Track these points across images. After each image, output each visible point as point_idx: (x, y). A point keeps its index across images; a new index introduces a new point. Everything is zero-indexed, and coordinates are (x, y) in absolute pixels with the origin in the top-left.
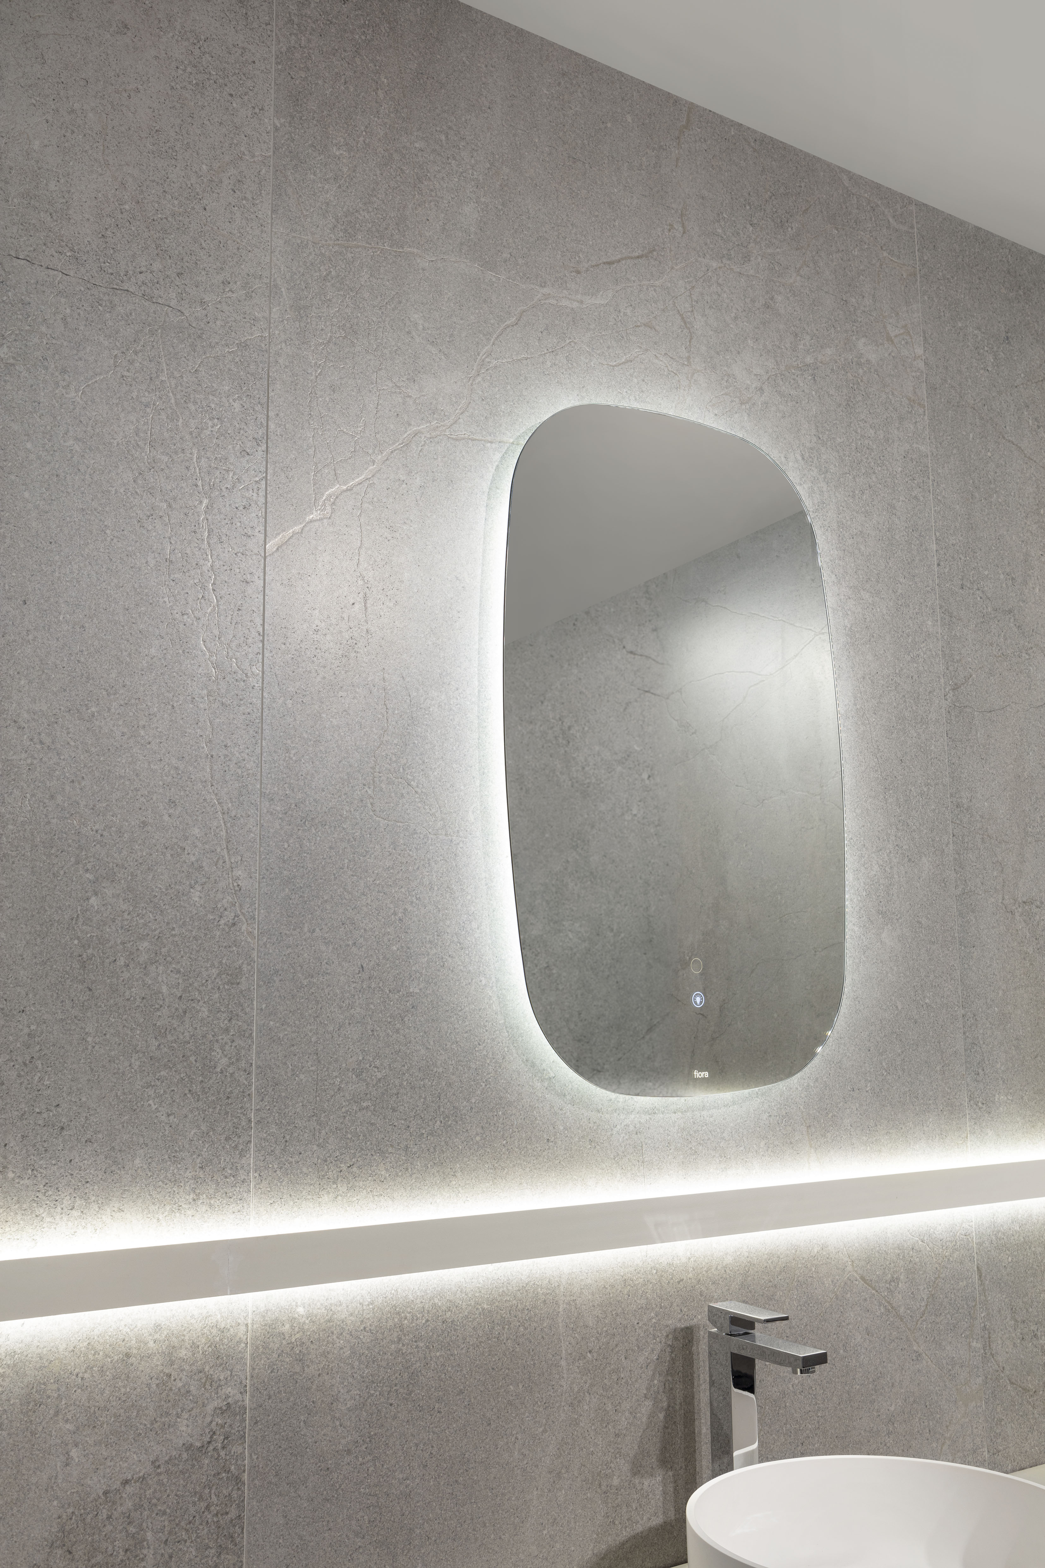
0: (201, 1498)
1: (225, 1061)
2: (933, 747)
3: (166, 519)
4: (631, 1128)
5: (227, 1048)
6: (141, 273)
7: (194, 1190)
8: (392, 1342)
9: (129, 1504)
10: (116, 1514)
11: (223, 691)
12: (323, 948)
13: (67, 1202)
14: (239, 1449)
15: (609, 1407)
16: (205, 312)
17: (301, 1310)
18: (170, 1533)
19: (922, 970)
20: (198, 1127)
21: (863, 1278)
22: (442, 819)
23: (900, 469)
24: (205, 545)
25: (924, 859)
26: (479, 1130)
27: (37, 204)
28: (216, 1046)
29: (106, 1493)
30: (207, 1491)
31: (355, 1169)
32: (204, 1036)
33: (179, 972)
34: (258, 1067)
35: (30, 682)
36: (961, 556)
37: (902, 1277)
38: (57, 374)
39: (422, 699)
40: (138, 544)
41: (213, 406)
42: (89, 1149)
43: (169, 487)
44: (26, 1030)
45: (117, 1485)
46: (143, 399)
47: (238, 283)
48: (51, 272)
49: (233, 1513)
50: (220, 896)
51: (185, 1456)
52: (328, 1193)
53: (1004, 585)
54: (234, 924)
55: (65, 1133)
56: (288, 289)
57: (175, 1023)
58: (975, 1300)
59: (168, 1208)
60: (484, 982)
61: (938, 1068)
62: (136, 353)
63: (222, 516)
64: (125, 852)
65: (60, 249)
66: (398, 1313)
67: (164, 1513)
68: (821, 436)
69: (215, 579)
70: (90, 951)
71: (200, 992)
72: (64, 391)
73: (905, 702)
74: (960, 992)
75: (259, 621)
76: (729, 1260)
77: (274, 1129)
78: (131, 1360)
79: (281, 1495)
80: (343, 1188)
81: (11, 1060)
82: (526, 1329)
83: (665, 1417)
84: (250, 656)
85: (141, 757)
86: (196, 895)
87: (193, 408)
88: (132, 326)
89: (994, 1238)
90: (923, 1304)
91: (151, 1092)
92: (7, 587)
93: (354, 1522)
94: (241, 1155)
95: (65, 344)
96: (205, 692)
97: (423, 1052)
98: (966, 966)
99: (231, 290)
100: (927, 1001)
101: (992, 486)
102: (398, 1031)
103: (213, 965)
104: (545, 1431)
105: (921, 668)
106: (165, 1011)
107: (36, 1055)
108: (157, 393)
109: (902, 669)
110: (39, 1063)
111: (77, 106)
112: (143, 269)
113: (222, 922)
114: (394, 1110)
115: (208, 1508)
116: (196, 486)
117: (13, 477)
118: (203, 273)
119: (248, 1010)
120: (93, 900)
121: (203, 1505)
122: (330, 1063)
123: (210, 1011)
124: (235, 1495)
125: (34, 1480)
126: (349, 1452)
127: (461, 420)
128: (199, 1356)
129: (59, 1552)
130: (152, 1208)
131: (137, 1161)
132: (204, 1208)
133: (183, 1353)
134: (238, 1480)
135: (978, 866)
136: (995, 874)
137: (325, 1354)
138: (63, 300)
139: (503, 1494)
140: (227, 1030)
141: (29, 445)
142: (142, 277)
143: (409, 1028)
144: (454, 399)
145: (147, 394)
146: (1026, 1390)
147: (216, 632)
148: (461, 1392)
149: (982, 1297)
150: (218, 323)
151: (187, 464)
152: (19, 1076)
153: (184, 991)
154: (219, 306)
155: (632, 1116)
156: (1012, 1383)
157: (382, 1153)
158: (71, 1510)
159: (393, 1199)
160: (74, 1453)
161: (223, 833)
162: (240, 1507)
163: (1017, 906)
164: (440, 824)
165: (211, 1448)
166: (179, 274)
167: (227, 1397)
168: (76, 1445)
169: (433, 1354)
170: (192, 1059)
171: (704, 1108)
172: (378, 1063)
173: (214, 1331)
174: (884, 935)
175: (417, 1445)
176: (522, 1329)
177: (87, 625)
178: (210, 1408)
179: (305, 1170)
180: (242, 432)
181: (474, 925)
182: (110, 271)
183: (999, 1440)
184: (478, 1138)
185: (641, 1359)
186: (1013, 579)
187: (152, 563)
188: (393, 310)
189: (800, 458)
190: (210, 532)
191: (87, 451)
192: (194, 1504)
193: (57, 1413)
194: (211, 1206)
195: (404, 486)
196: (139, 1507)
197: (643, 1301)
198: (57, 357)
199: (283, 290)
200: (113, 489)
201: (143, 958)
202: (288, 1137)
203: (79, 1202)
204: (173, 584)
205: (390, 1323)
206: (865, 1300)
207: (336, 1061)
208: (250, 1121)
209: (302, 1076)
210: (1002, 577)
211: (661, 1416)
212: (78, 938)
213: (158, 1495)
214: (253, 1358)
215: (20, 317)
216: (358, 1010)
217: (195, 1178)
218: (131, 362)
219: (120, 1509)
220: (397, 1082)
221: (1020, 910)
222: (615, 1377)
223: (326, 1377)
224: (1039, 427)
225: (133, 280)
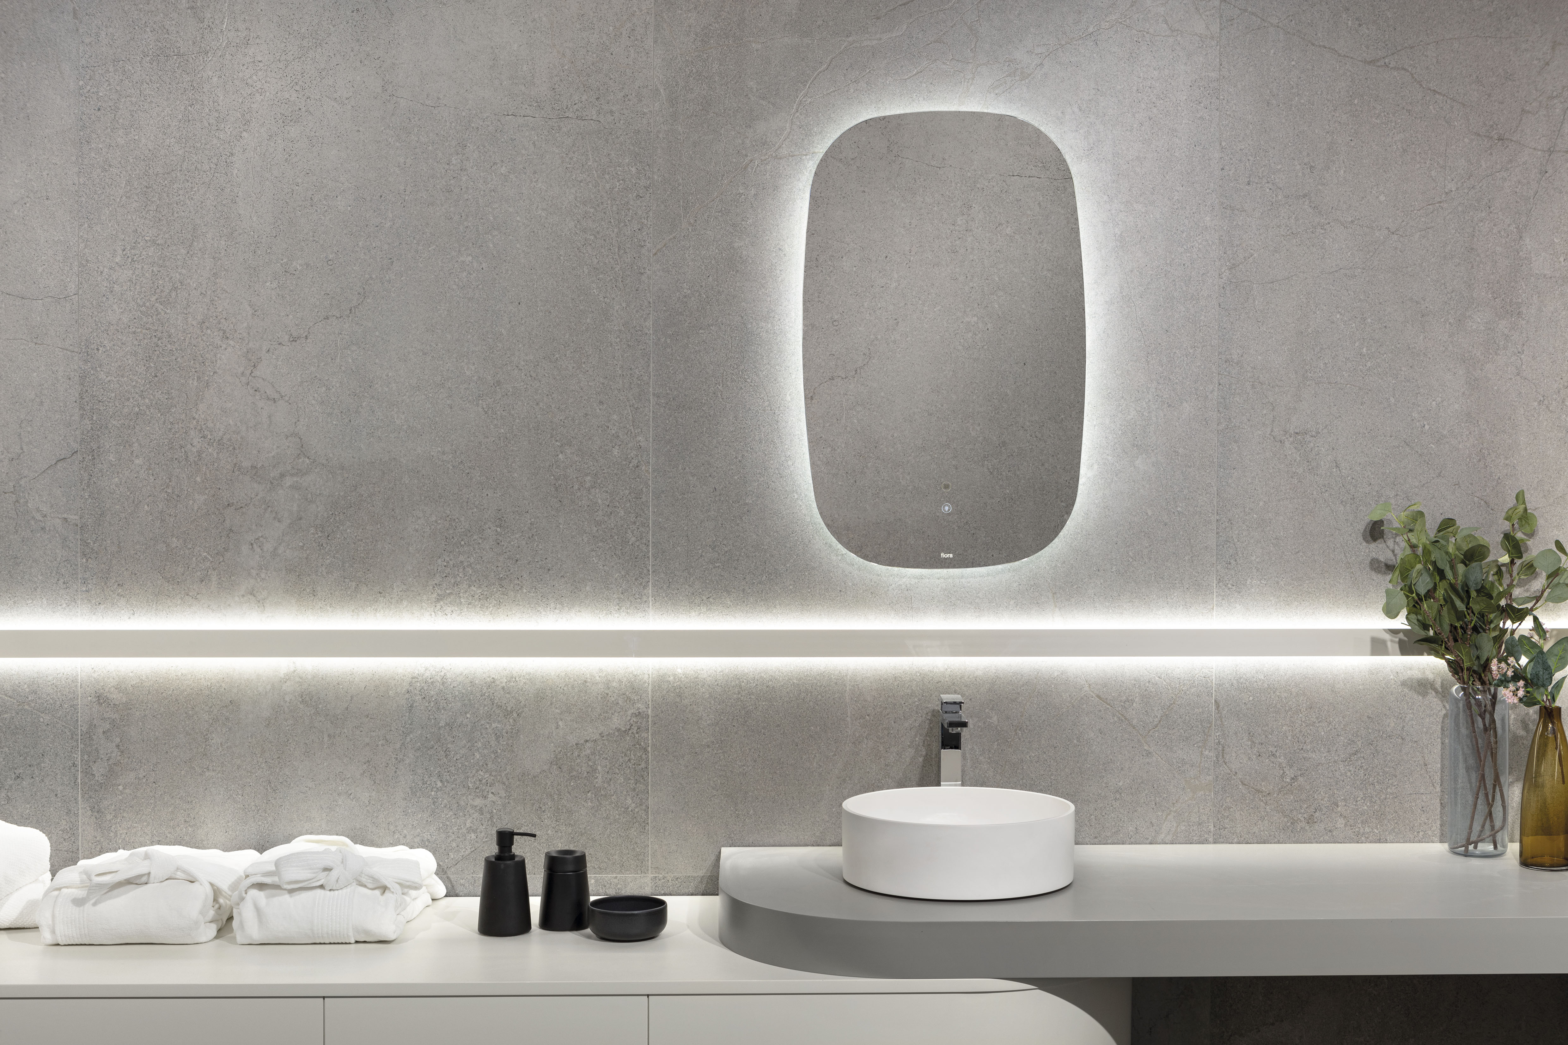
0: (625, 755)
1: (634, 539)
2: (1203, 317)
4: (903, 587)
5: (635, 532)
6: (575, 104)
7: (618, 604)
8: (735, 693)
9: (589, 752)
10: (582, 755)
11: (629, 338)
12: (691, 478)
13: (552, 605)
14: (646, 735)
15: (881, 748)
16: (613, 118)
17: (679, 671)
18: (610, 769)
19: (1175, 487)
20: (620, 572)
21: (1098, 696)
22: (768, 401)
23: (1185, 98)
25: (1185, 404)
26: (792, 583)
27: (517, 81)
28: (629, 531)
29: (577, 744)
30: (629, 752)
31: (711, 600)
32: (622, 526)
33: (607, 492)
34: (653, 543)
35: (524, 345)
36: (1250, 158)
37: (1137, 700)
39: (755, 328)
40: (578, 262)
41: (619, 173)
42: (563, 580)
43: (595, 227)
44: (529, 522)
45: (582, 742)
46: (579, 179)
47: (633, 94)
49: (643, 765)
50: (629, 451)
51: (617, 734)
52: (695, 611)
53: (1300, 174)
54: (637, 466)
55: (550, 572)
56: (664, 89)
57: (606, 519)
58: (1210, 723)
59: (604, 612)
60: (796, 497)
61: (1186, 558)
62: (574, 153)
63: (626, 237)
64: (576, 430)
66: (738, 679)
67: (607, 759)
68: (1100, 88)
69: (623, 274)
70: (560, 482)
71: (619, 503)
73: (1175, 285)
74: (1215, 503)
75: (649, 295)
76: (980, 673)
77: (662, 575)
78: (587, 684)
79: (669, 761)
80: (704, 609)
81: (522, 536)
82: (822, 697)
83: (924, 761)
85: (583, 379)
86: (616, 452)
87: (607, 177)
88: (571, 137)
89: (1235, 682)
90: (1157, 719)
91: (594, 553)
92: (510, 297)
93: (711, 782)
94: (644, 588)
96: (618, 340)
97: (754, 536)
98: (1224, 483)
99: (629, 100)
100: (1179, 509)
101: (1294, 91)
102: (738, 525)
103: (626, 489)
104: (835, 755)
105: (1195, 256)
106: (600, 513)
107: (535, 534)
108: (587, 173)
109: (1173, 260)
110: (536, 538)
111: (536, 16)
112: (577, 102)
113: (631, 465)
114: (735, 569)
115: (629, 760)
116: (611, 222)
117: (511, 237)
118: (612, 94)
119: (646, 512)
120: (560, 456)
121: (627, 759)
122: (695, 542)
123: (625, 513)
124: (644, 756)
125: (542, 732)
126: (708, 746)
127: (784, 145)
128: (623, 686)
129: (555, 767)
130: (596, 611)
131: (588, 588)
132: (624, 614)
133: (614, 684)
134: (645, 750)
135: (1245, 407)
136: (1265, 412)
137: (694, 695)
139: (806, 785)
140: (635, 523)
142: (576, 107)
143: (745, 523)
144: (779, 132)
145: (581, 175)
146: (1258, 791)
148: (778, 726)
149: (1219, 722)
150: (621, 122)
152: (527, 544)
153: (610, 502)
154: (622, 112)
155: (904, 580)
156: (1243, 784)
157: (728, 592)
158: (560, 749)
159: (735, 617)
160: (560, 723)
161: (631, 417)
162: (647, 762)
163: (1287, 436)
164: (766, 404)
165: (630, 732)
166: (598, 99)
167: (639, 709)
168: (561, 720)
169: (760, 703)
170: (616, 537)
171: (962, 577)
172: (725, 542)
173: (631, 675)
174: (1137, 462)
175: (750, 749)
176: (820, 697)
177: (552, 311)
178: (629, 713)
179: (681, 598)
180: (637, 185)
181: (790, 463)
183: (1227, 821)
184: (791, 587)
185: (906, 725)
186: (1311, 167)
187: (586, 271)
189: (1076, 110)
190: (619, 248)
192: (622, 757)
193: (551, 704)
194: (628, 613)
195: (743, 196)
196: (593, 754)
197: (909, 691)
199: (661, 91)
201: (588, 485)
202: (671, 580)
203: (558, 606)
205: (733, 683)
206: (1100, 711)
207: (699, 540)
208: (649, 571)
209: (679, 548)
210: (1298, 167)
211: (921, 759)
212: (553, 475)
213: (603, 749)
214: (653, 692)
215: (511, 148)
216: (713, 513)
217: (619, 598)
218: (571, 159)
219: (584, 753)
220: (738, 553)
221: (1291, 439)
222: (886, 732)
223: (695, 707)
224: (1360, 25)
225: (571, 110)
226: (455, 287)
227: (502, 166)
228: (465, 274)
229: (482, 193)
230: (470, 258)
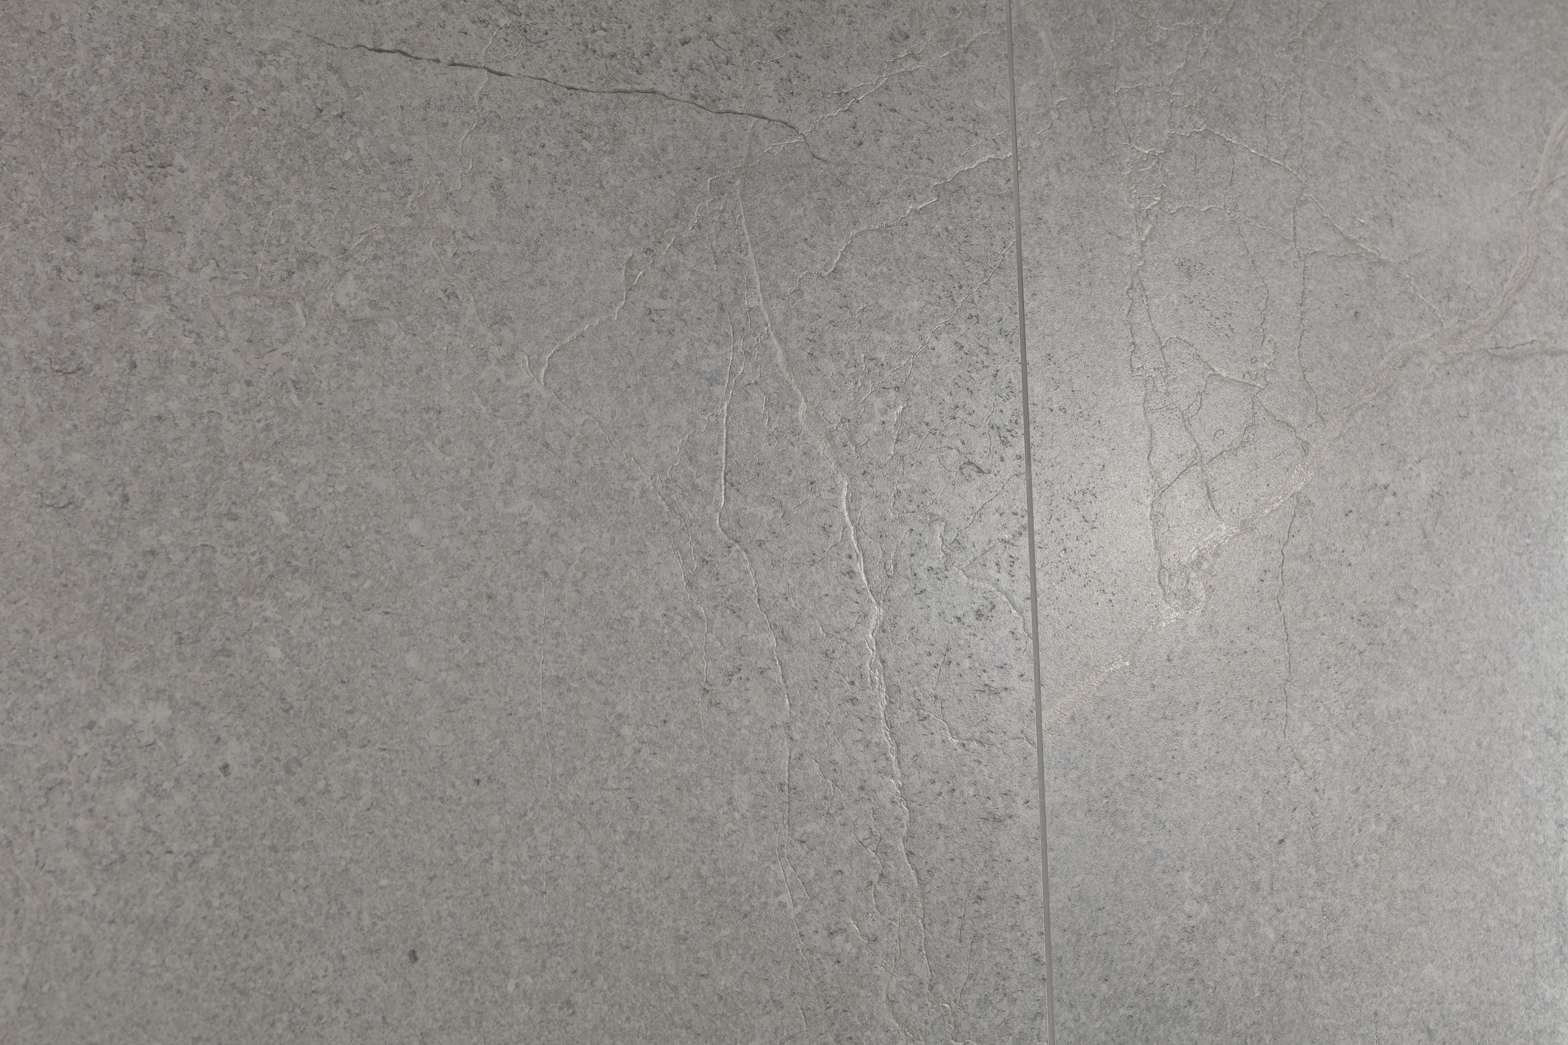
3: (776, 675)
6: (684, 43)
16: (850, 118)
24: (883, 735)
38: (482, 329)
40: (706, 753)
41: (882, 356)
43: (781, 588)
46: (704, 365)
47: (930, 34)
48: (462, 74)
56: (1055, 31)
62: (680, 246)
63: (922, 648)
65: (483, 13)
69: (912, 821)
72: (501, 371)
75: (1032, 924)
84: (1018, 1027)
87: (830, 367)
88: (668, 179)
92: (367, 921)
95: (501, 248)
99: (913, 55)
108: (740, 343)
112: (691, 32)
116: (851, 573)
117: (376, 617)
118: (841, 20)
127: (1520, 307)
138: (493, 139)
141: (415, 527)
142: (687, 54)
144: (1496, 255)
145: (712, 349)
147: (922, 970)
150: (885, 140)
151: (824, 519)
154: (884, 98)
166: (781, 33)
177: (579, 998)
180: (961, 414)
182: (608, 49)
187: (744, 801)
188: (1323, 48)
190: (893, 691)
191: (566, 520)
195: (1389, 500)
198: (481, 285)
199: (1042, 34)
200: (636, 614)
204: (801, 851)
215: (387, 196)
218: (670, 272)
225: (667, 63)
226: (70, 860)
227: (342, 275)
228: (130, 793)
229: (237, 391)
230: (161, 712)
